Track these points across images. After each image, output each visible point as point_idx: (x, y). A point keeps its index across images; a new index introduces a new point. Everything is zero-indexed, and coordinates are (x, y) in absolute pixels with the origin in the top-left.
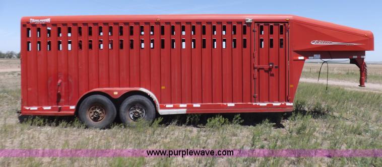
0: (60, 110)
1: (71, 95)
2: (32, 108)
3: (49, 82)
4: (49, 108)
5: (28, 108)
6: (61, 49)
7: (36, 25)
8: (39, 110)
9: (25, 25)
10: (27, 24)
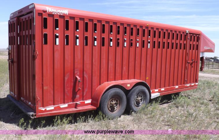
0: (76, 106)
1: (86, 90)
2: (48, 109)
3: (66, 78)
4: (66, 105)
5: (43, 109)
6: (78, 44)
7: (53, 15)
8: (55, 109)
9: (42, 14)
10: (44, 13)
